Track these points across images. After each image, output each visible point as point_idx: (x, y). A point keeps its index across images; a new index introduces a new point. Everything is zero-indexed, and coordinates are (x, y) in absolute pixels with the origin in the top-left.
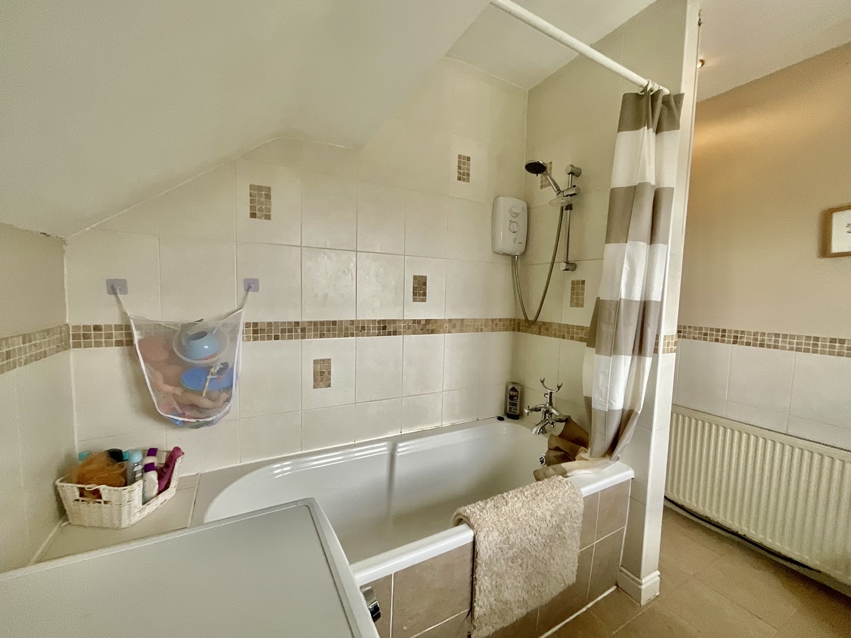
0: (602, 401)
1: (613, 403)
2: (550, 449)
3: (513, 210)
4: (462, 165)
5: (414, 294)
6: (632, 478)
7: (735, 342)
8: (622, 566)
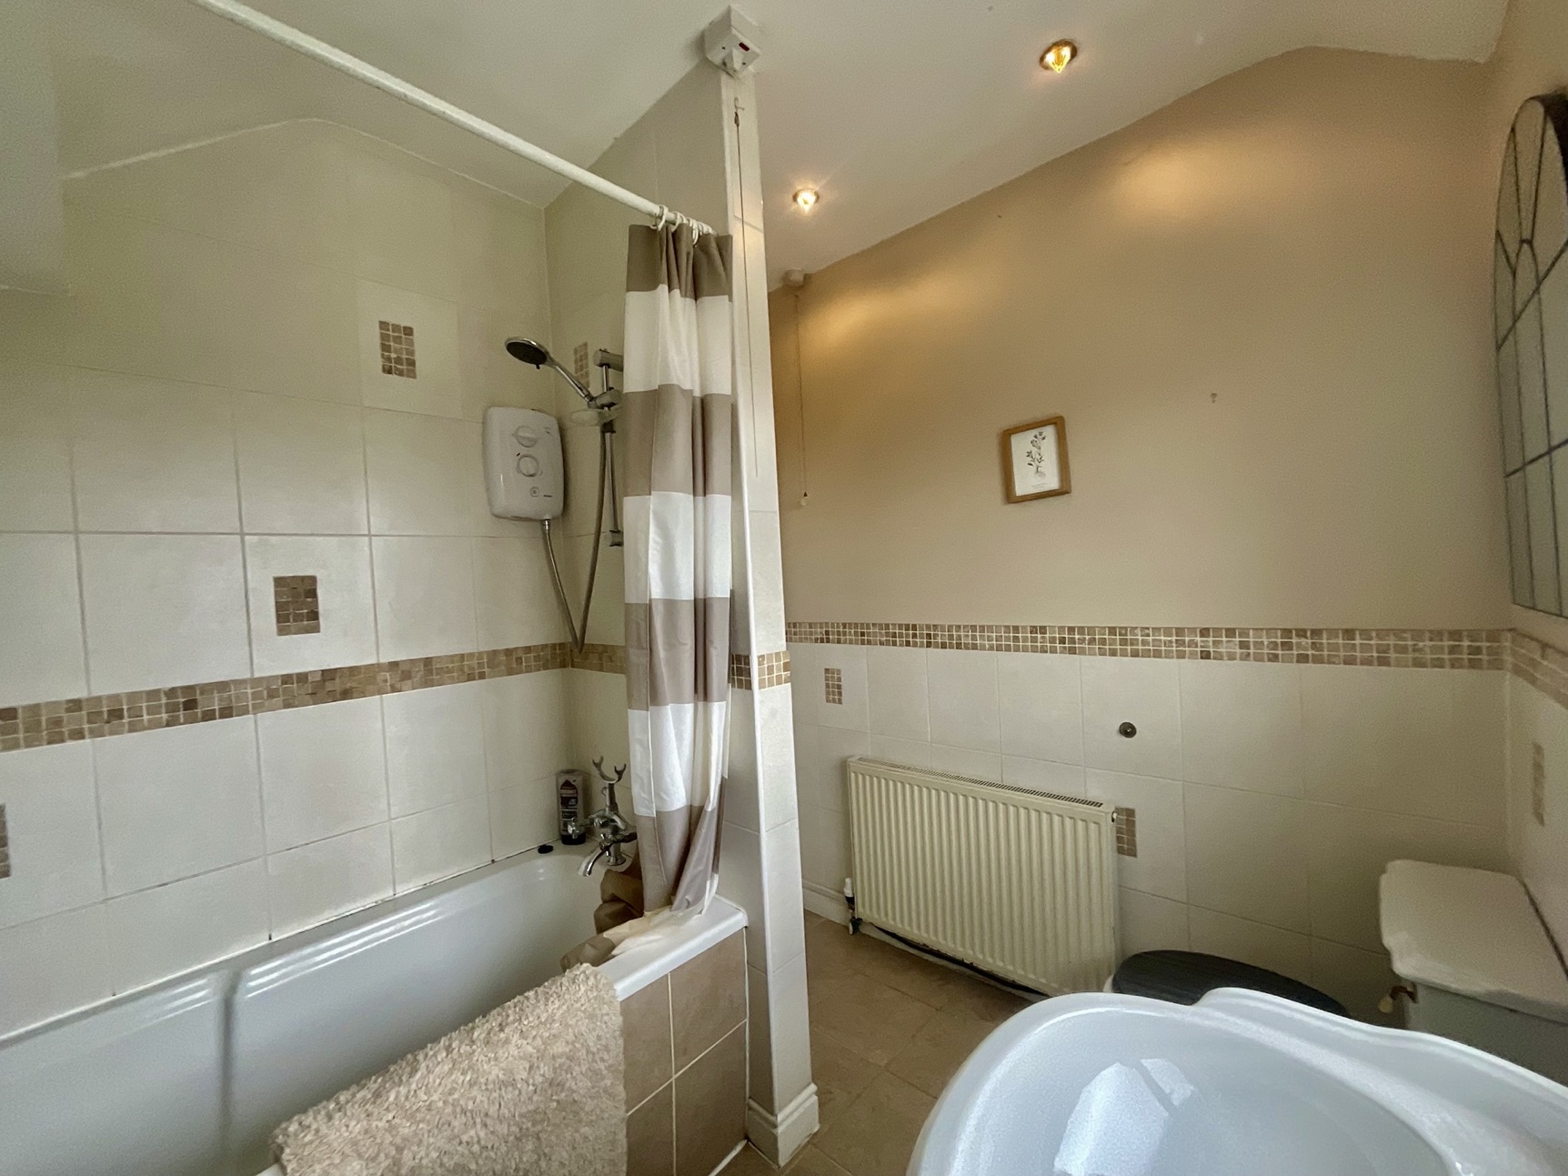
0: (645, 798)
1: (664, 796)
2: (605, 902)
3: (521, 434)
4: (392, 344)
5: (281, 618)
6: (746, 927)
7: (929, 645)
8: (750, 1097)
